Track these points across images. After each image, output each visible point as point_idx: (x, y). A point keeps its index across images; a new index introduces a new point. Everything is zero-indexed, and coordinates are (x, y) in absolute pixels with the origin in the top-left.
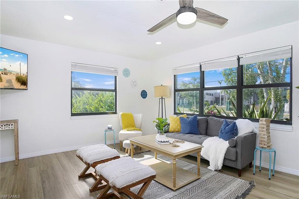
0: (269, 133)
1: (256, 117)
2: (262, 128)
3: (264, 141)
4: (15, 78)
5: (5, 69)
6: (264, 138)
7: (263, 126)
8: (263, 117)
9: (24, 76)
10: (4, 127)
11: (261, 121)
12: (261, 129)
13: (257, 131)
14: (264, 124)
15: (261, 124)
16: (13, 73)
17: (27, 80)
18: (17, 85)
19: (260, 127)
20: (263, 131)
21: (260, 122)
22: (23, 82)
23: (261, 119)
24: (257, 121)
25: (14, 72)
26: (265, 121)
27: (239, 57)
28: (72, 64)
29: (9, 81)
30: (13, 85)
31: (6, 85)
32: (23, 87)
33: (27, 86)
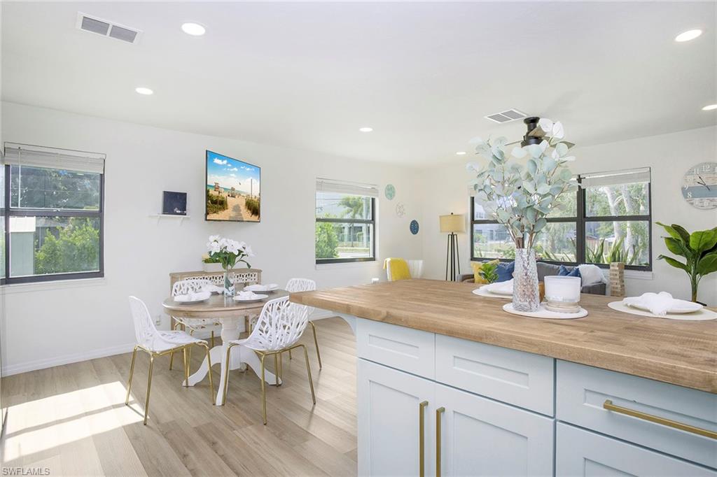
0: (623, 282)
1: (604, 262)
2: (613, 275)
3: (617, 292)
4: (244, 203)
5: (233, 189)
6: (617, 288)
7: (615, 273)
8: (614, 261)
9: (256, 200)
10: (245, 278)
11: (613, 266)
12: (612, 277)
13: (606, 280)
14: (616, 270)
15: (613, 270)
16: (242, 195)
17: (259, 205)
18: (246, 215)
19: (611, 274)
20: (614, 279)
21: (611, 268)
22: (254, 209)
23: (612, 263)
24: (607, 267)
25: (244, 193)
26: (618, 266)
27: (579, 176)
28: (318, 180)
29: (237, 208)
30: (241, 215)
31: (232, 215)
32: (254, 218)
33: (259, 217)
